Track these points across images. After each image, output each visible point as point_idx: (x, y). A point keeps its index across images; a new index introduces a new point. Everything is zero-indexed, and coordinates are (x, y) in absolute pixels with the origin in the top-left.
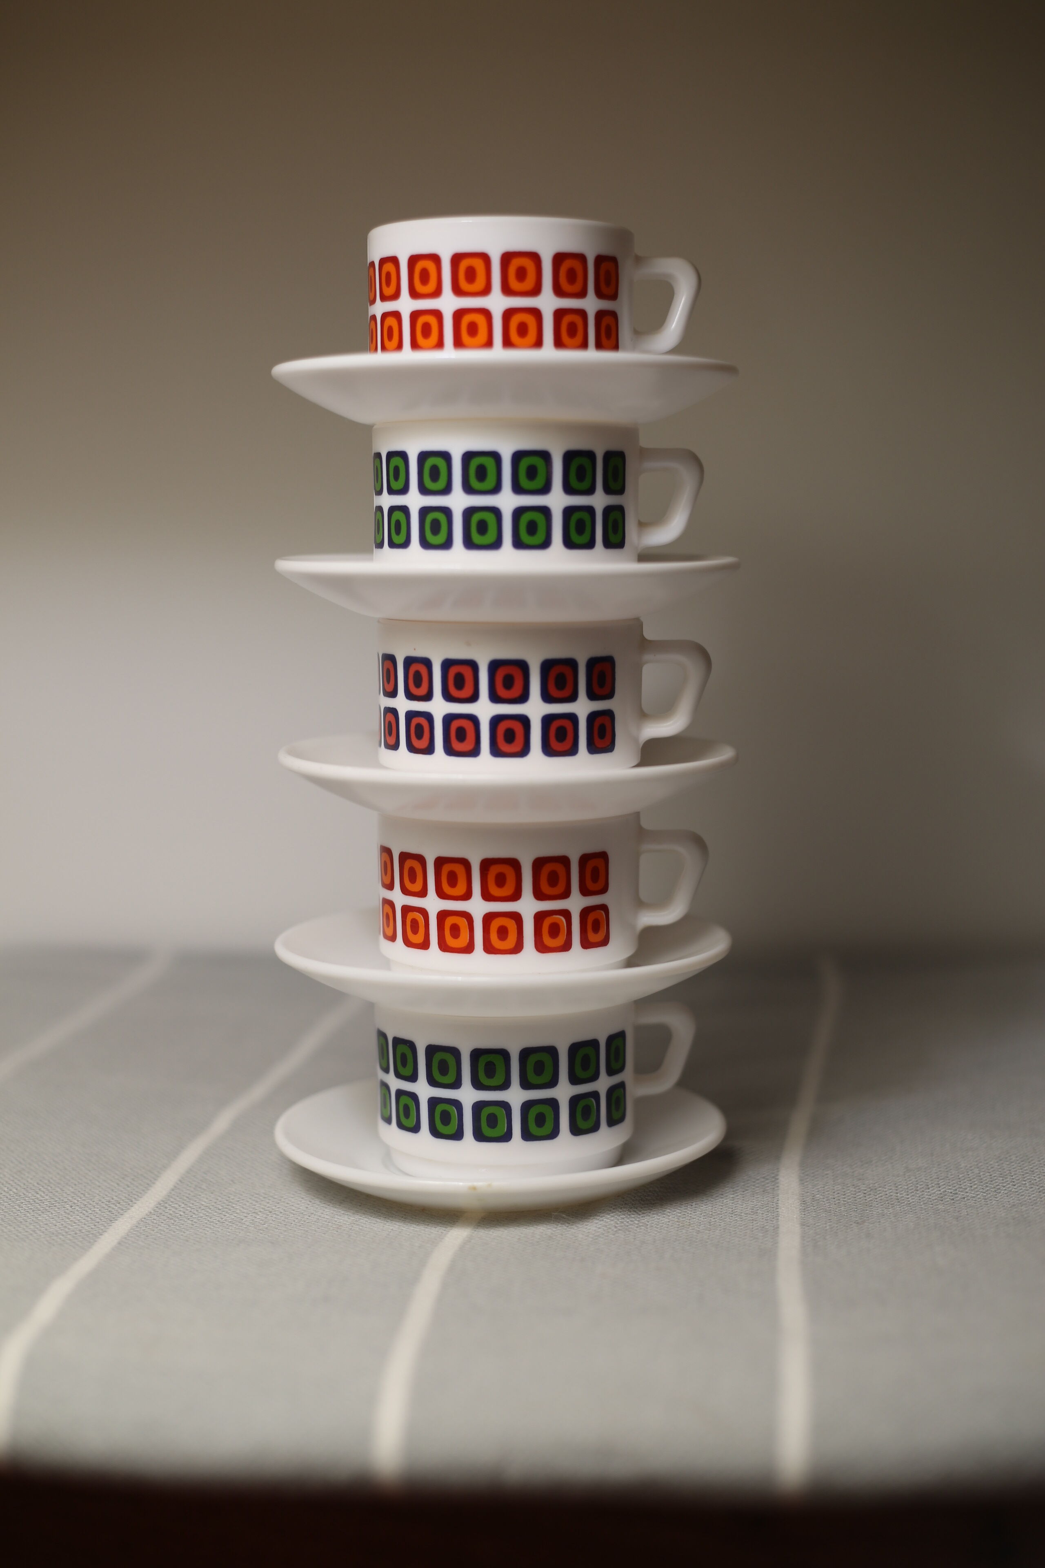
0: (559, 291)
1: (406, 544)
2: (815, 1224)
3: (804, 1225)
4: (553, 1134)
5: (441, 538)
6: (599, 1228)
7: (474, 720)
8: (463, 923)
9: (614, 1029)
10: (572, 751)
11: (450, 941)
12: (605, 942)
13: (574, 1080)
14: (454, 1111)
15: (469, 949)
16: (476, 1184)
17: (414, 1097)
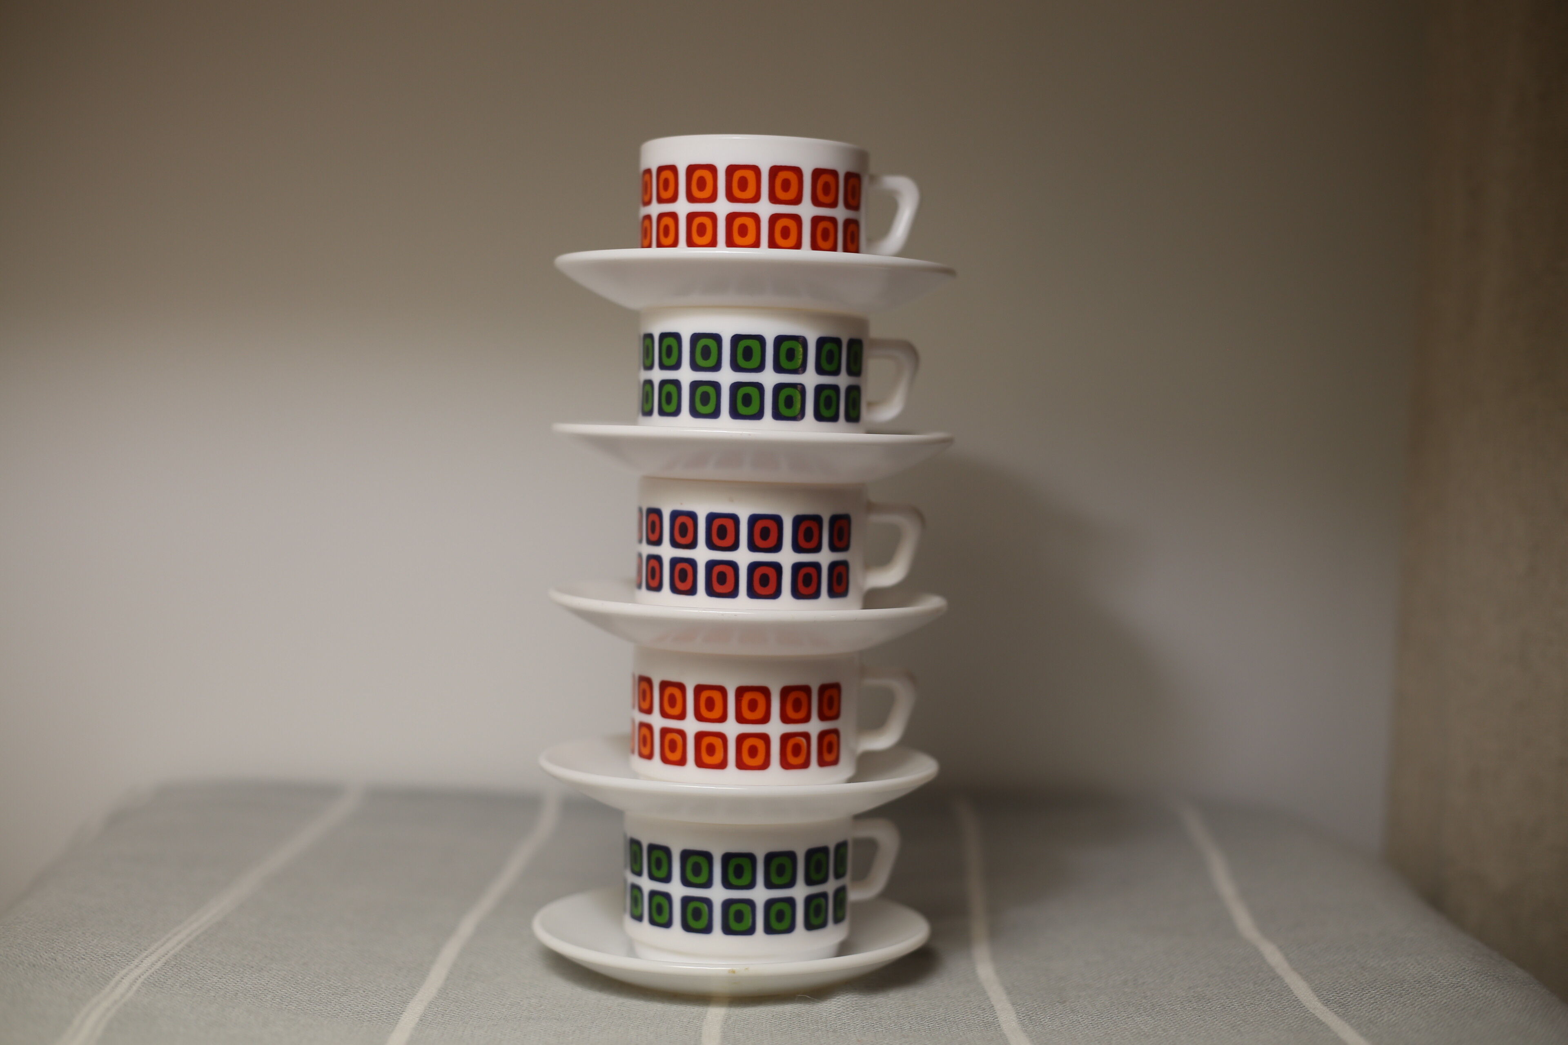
0: (816, 202)
1: (676, 412)
2: (1024, 1004)
3: (1014, 1004)
4: (790, 929)
5: (710, 408)
6: (839, 1008)
7: (734, 566)
8: (718, 742)
9: (839, 839)
10: (816, 595)
11: (706, 758)
12: (835, 762)
13: (809, 882)
14: (704, 908)
15: (722, 765)
16: (734, 969)
17: (667, 896)
